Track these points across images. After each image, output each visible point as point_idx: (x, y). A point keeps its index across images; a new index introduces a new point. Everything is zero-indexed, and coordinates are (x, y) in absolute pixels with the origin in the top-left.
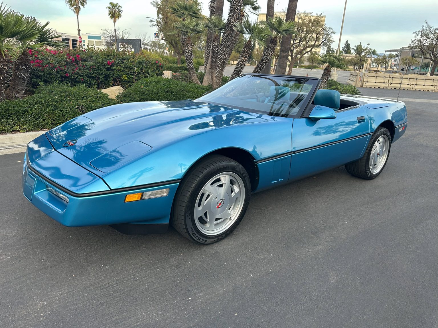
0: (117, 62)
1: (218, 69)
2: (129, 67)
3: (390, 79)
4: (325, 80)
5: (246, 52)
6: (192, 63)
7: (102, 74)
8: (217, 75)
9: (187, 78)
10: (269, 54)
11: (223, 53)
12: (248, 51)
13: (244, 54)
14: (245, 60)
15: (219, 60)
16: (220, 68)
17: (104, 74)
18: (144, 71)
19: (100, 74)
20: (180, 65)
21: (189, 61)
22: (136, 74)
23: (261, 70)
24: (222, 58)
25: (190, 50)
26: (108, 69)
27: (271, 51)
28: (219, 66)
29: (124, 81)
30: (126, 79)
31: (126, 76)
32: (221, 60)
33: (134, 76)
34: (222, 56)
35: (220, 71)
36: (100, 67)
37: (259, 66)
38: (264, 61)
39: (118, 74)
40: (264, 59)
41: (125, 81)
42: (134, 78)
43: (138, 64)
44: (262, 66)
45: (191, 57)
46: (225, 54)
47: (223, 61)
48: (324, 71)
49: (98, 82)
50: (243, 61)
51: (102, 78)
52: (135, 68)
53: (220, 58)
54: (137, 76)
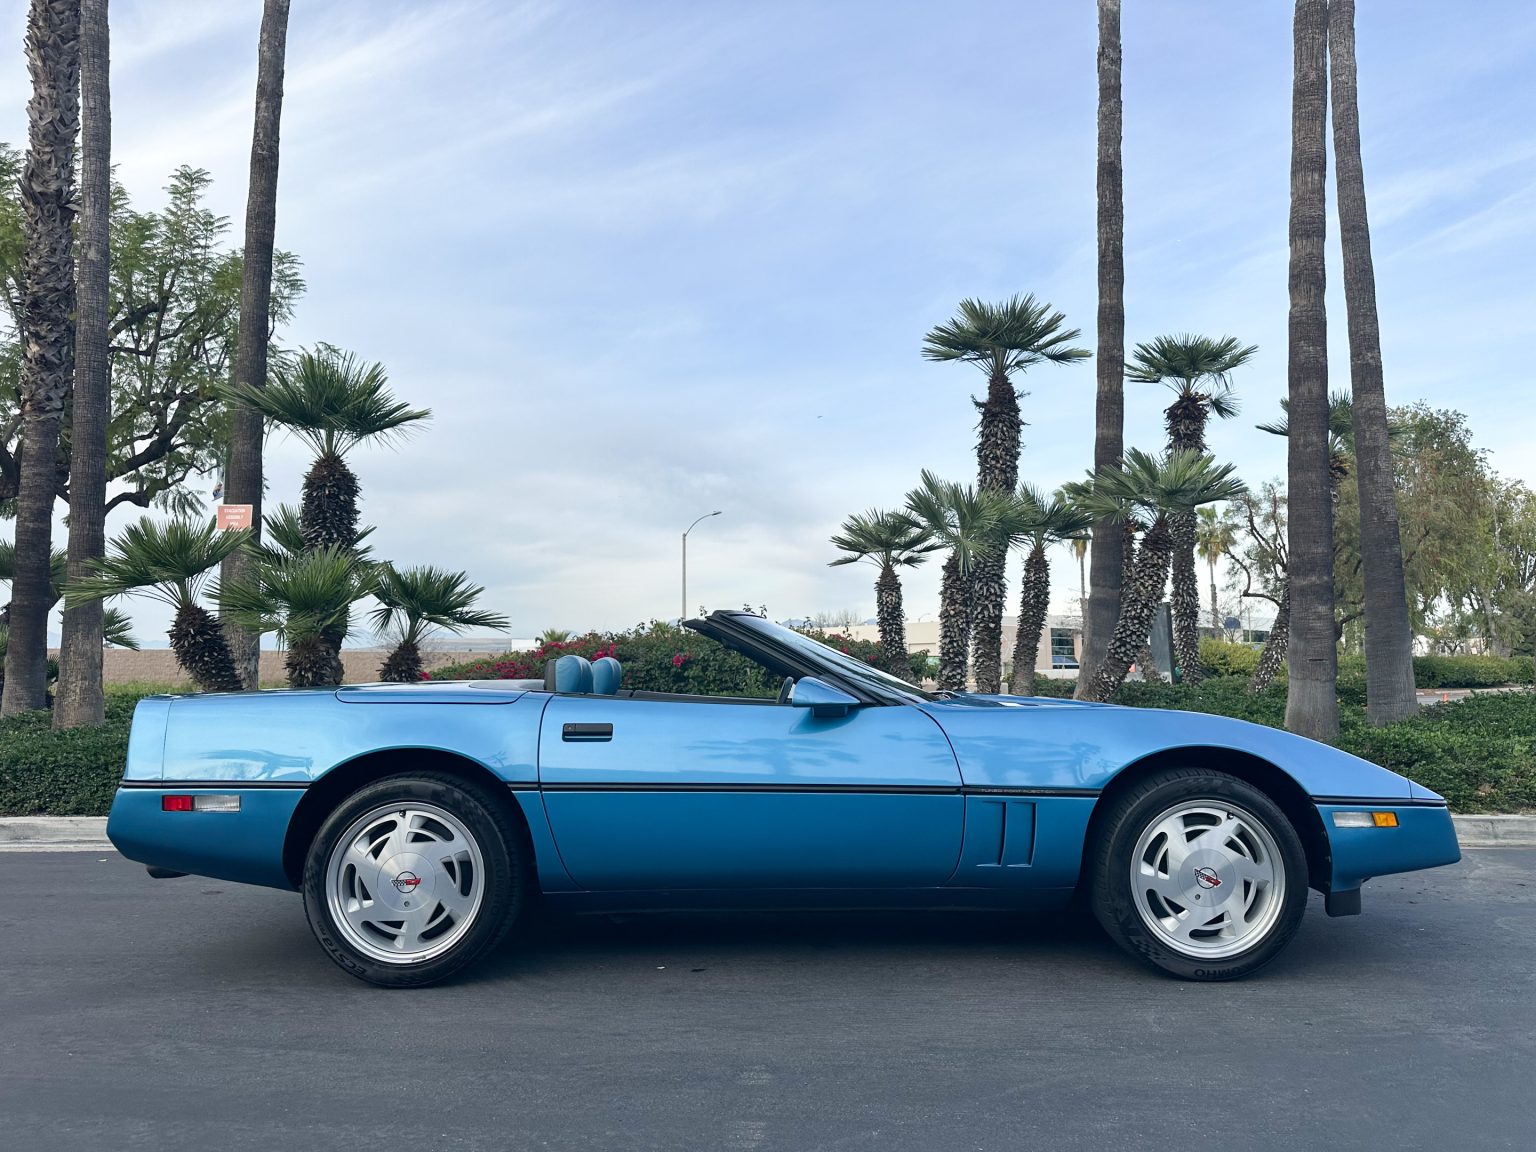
0: (700, 659)
10: (1142, 584)
25: (887, 602)
36: (653, 672)
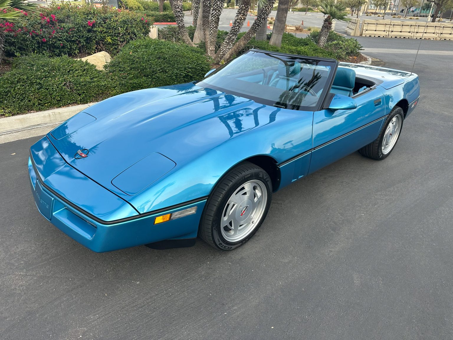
0: (98, 23)
1: (212, 26)
2: (113, 27)
3: (391, 26)
4: (326, 33)
5: (244, 10)
6: (183, 20)
7: (83, 36)
8: (210, 33)
9: (175, 33)
10: (268, 8)
11: (217, 8)
12: (246, 8)
13: (242, 11)
14: (243, 18)
15: (213, 16)
16: (215, 26)
17: (85, 37)
18: (129, 31)
19: (81, 37)
20: (163, 13)
21: (180, 19)
22: (121, 36)
23: (259, 27)
24: (216, 14)
25: (180, 5)
26: (89, 31)
27: (270, 5)
28: (213, 23)
29: (108, 44)
30: (111, 41)
31: (110, 38)
32: (215, 16)
33: (119, 38)
34: (216, 11)
35: (215, 29)
36: (79, 28)
37: (257, 22)
38: (262, 17)
39: (101, 36)
40: (262, 15)
41: (110, 44)
42: (119, 40)
43: (122, 23)
44: (260, 22)
45: (181, 14)
46: (220, 9)
47: (217, 17)
48: (324, 23)
49: (79, 46)
50: (241, 20)
51: (84, 42)
52: (120, 28)
53: (214, 14)
54: (122, 37)
